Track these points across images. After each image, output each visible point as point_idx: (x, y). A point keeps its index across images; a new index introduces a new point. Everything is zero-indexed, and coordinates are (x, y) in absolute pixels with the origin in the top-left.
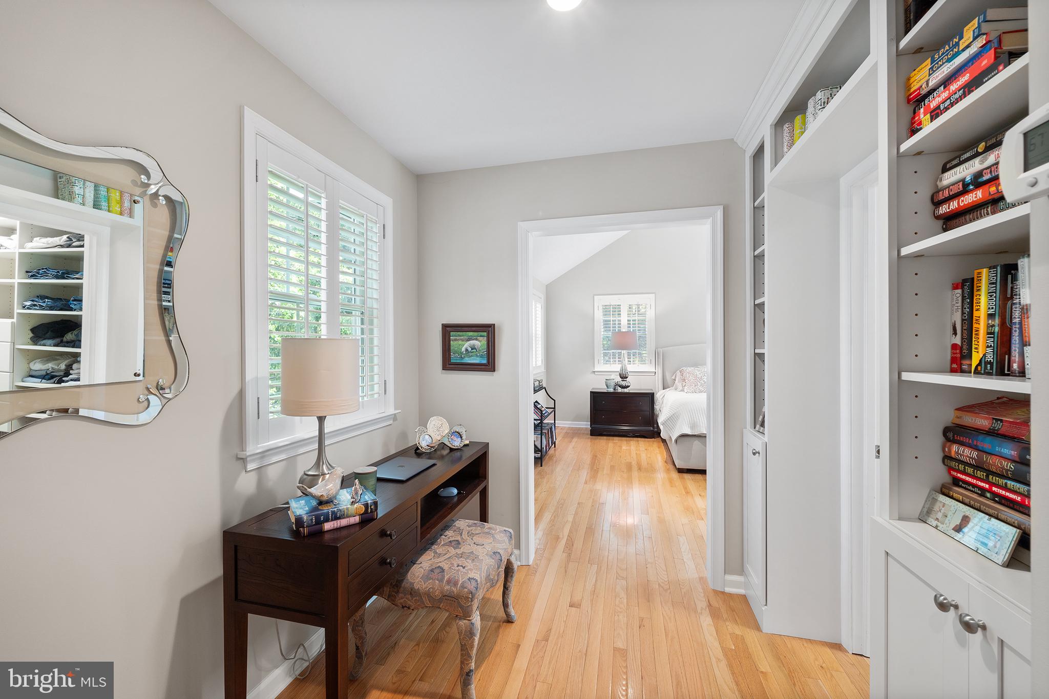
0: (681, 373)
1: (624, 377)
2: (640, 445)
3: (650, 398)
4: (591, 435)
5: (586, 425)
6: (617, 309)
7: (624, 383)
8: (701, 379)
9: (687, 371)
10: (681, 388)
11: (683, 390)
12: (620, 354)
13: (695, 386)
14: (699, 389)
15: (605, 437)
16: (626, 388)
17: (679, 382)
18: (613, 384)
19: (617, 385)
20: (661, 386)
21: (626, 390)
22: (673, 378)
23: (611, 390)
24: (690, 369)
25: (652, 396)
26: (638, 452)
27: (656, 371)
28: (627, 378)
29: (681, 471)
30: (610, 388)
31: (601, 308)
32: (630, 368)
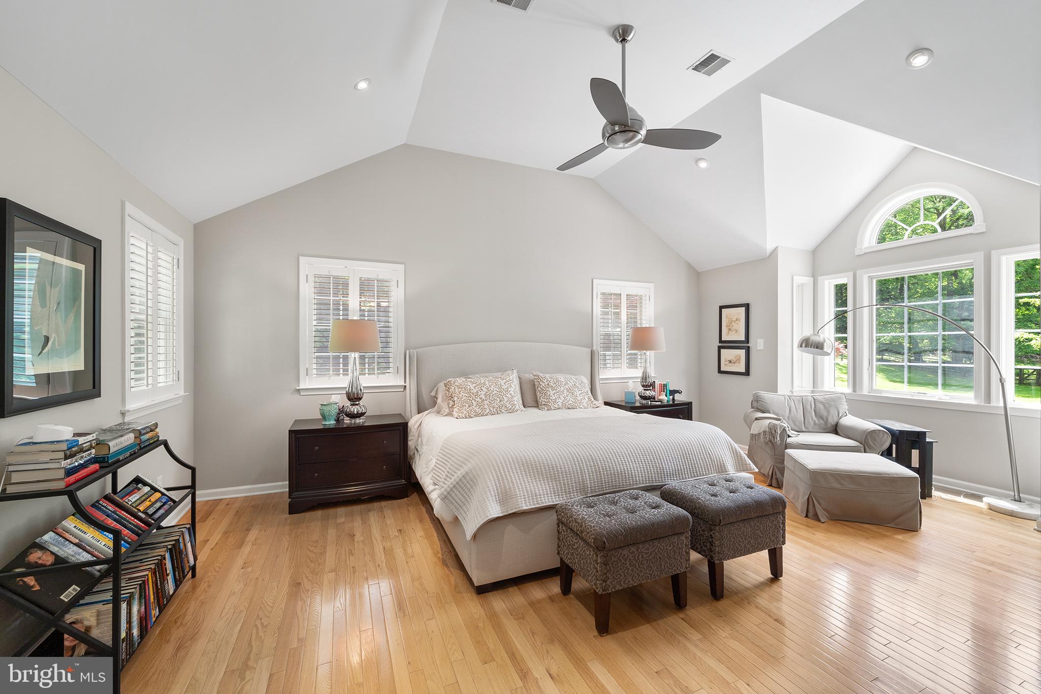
0: (446, 386)
1: (354, 398)
2: (388, 522)
3: (400, 430)
4: (291, 512)
5: (281, 486)
6: (341, 285)
7: (355, 409)
8: (477, 394)
9: (456, 384)
10: (447, 411)
11: (450, 414)
12: (346, 358)
13: (469, 406)
14: (475, 411)
15: (319, 513)
16: (359, 417)
17: (443, 401)
18: (334, 411)
19: (342, 411)
20: (414, 409)
21: (359, 421)
22: (433, 394)
23: (331, 423)
24: (460, 381)
25: (403, 428)
26: (388, 545)
27: (407, 384)
28: (360, 399)
29: (482, 590)
30: (330, 421)
31: (311, 279)
32: (366, 381)
